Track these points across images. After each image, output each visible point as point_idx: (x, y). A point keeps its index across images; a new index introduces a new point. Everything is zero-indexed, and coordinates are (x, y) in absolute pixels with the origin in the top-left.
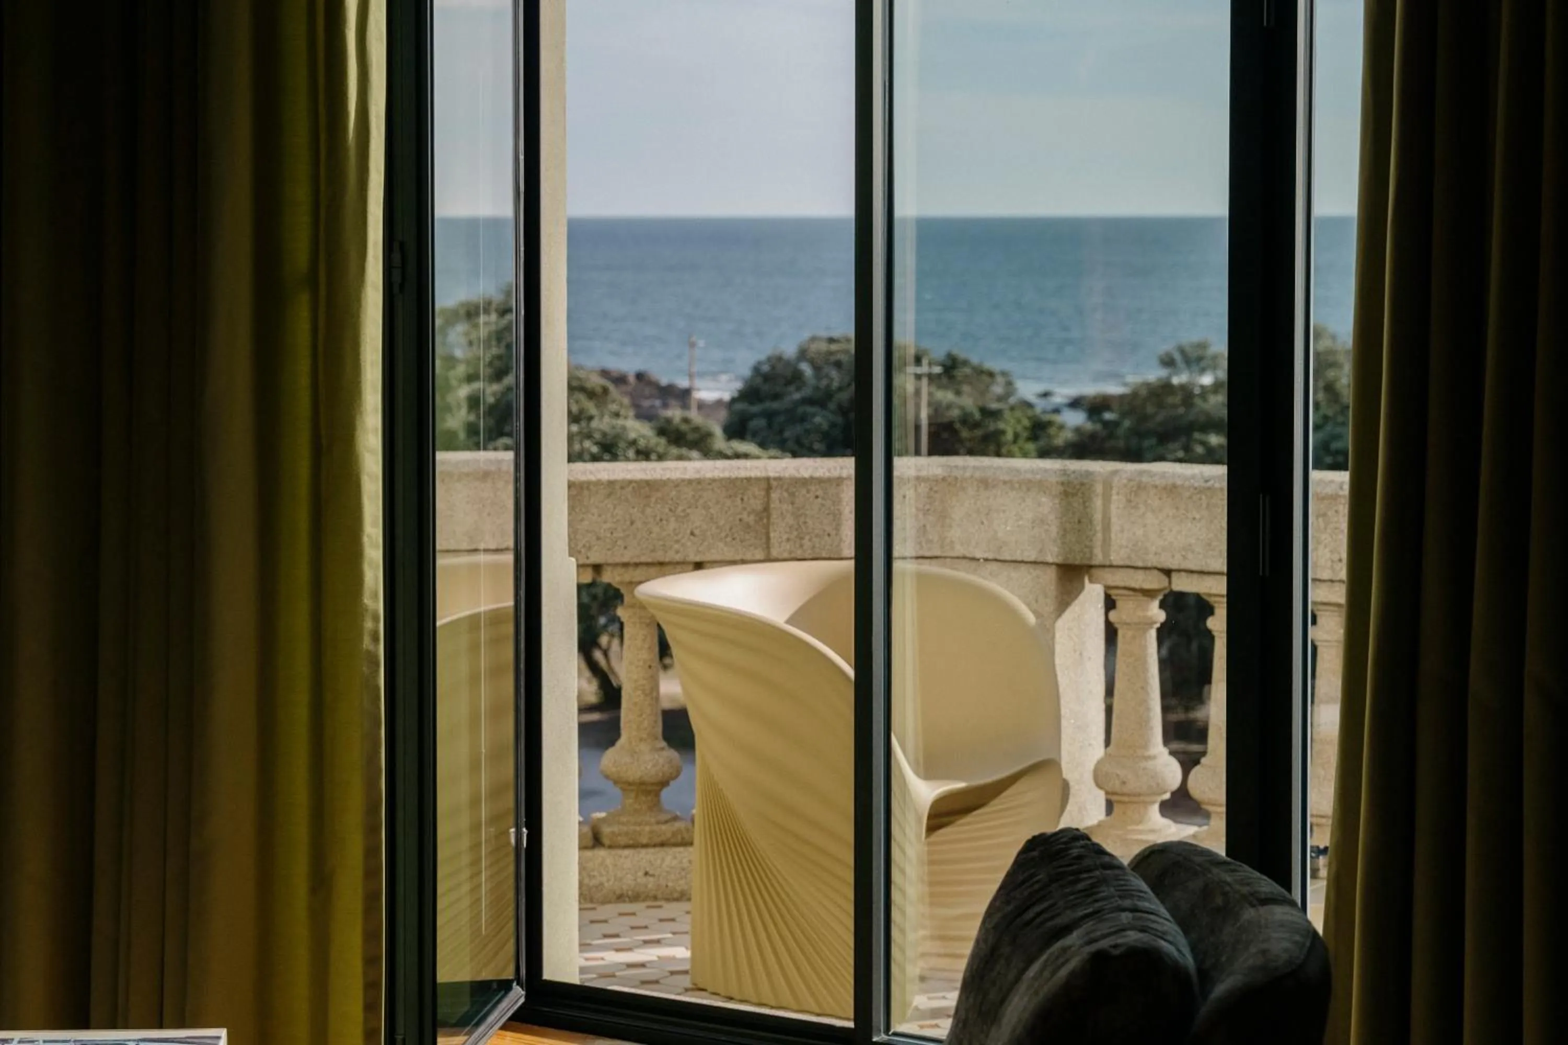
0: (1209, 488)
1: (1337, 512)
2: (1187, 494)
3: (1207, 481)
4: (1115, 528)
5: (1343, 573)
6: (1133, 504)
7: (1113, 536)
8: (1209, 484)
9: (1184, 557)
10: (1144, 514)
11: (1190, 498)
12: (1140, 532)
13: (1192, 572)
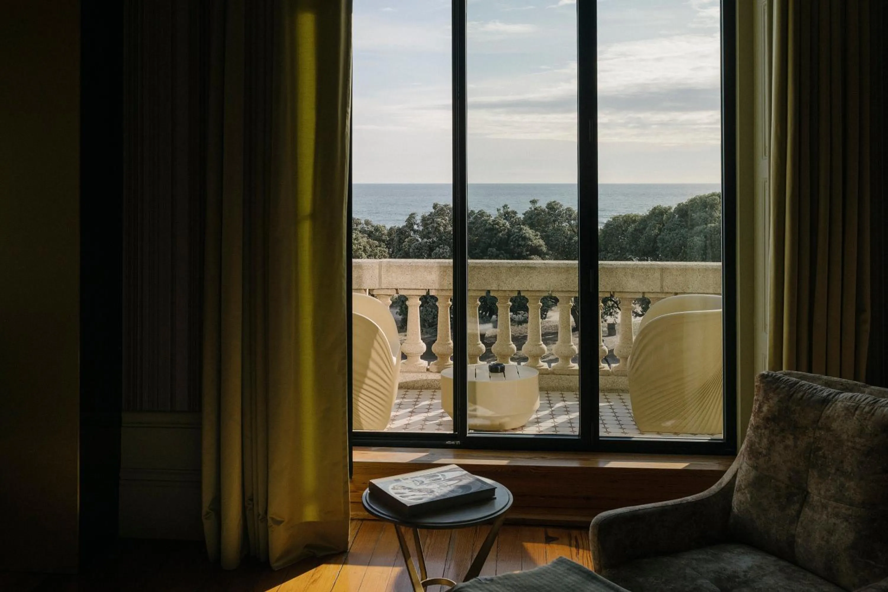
0: (411, 266)
1: (449, 271)
2: (405, 268)
3: (410, 264)
4: (383, 278)
5: (451, 287)
6: (388, 271)
7: (382, 280)
8: (411, 264)
9: (404, 285)
10: (392, 274)
11: (406, 268)
12: (390, 279)
13: (405, 289)
